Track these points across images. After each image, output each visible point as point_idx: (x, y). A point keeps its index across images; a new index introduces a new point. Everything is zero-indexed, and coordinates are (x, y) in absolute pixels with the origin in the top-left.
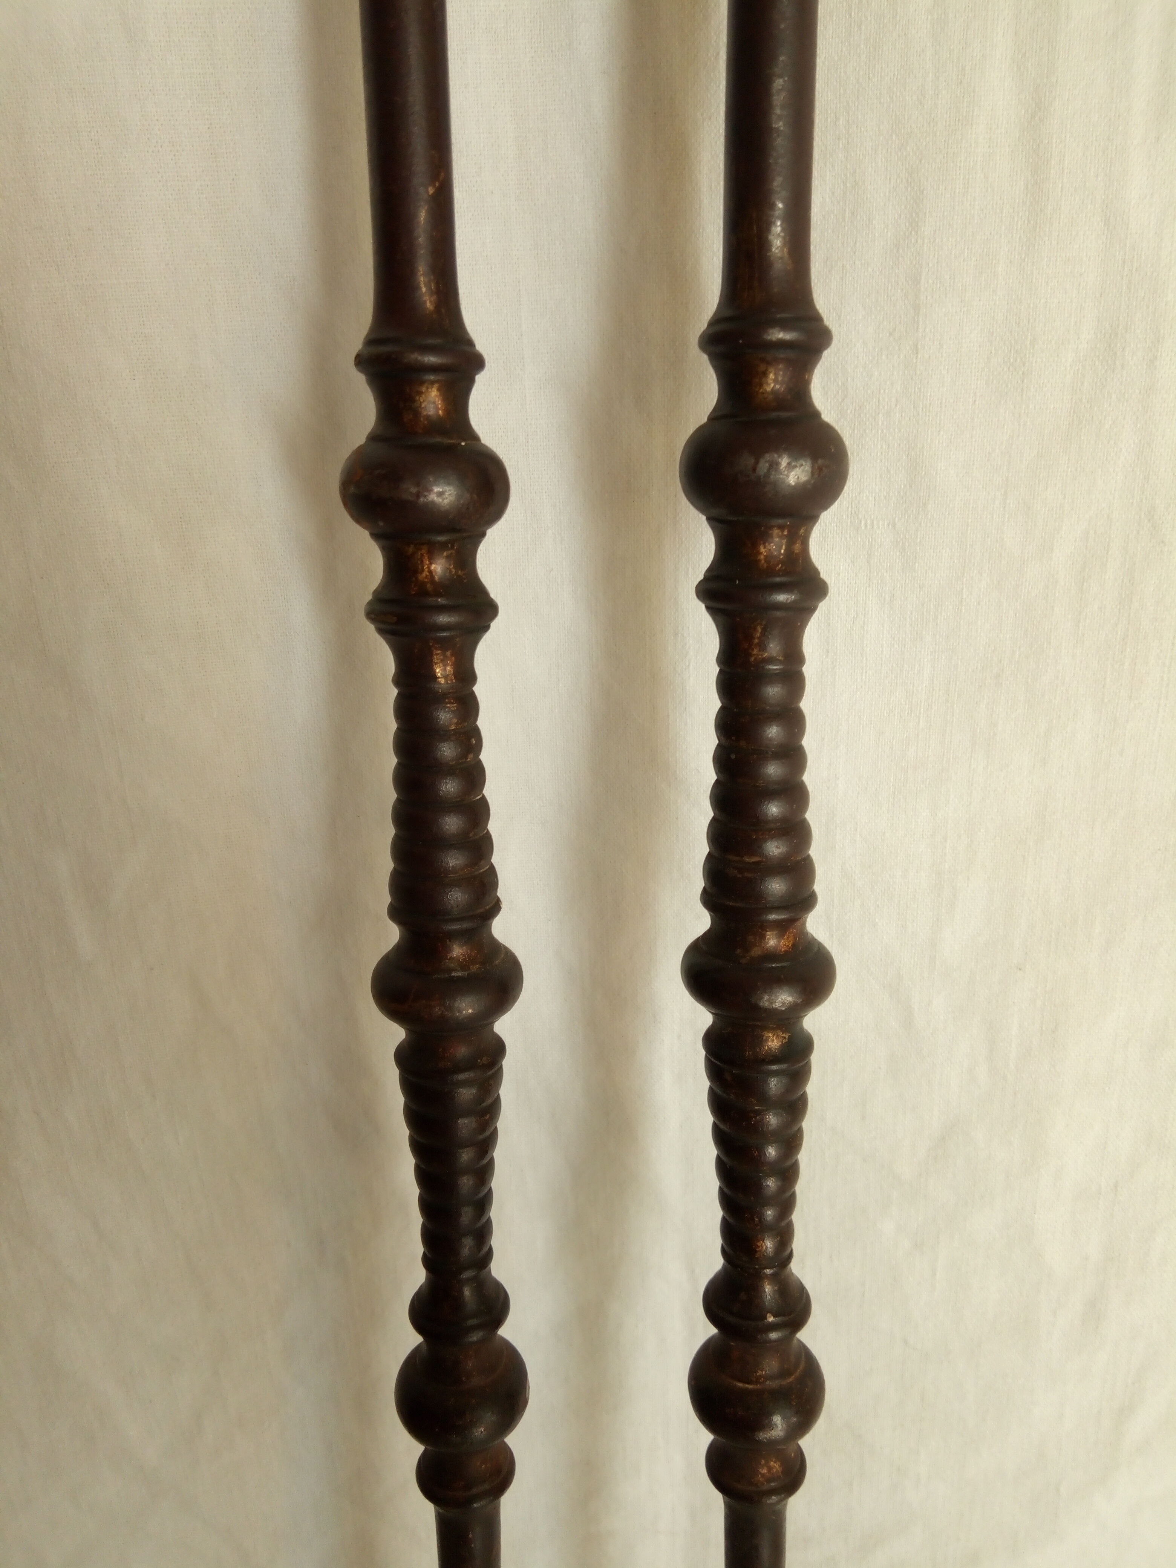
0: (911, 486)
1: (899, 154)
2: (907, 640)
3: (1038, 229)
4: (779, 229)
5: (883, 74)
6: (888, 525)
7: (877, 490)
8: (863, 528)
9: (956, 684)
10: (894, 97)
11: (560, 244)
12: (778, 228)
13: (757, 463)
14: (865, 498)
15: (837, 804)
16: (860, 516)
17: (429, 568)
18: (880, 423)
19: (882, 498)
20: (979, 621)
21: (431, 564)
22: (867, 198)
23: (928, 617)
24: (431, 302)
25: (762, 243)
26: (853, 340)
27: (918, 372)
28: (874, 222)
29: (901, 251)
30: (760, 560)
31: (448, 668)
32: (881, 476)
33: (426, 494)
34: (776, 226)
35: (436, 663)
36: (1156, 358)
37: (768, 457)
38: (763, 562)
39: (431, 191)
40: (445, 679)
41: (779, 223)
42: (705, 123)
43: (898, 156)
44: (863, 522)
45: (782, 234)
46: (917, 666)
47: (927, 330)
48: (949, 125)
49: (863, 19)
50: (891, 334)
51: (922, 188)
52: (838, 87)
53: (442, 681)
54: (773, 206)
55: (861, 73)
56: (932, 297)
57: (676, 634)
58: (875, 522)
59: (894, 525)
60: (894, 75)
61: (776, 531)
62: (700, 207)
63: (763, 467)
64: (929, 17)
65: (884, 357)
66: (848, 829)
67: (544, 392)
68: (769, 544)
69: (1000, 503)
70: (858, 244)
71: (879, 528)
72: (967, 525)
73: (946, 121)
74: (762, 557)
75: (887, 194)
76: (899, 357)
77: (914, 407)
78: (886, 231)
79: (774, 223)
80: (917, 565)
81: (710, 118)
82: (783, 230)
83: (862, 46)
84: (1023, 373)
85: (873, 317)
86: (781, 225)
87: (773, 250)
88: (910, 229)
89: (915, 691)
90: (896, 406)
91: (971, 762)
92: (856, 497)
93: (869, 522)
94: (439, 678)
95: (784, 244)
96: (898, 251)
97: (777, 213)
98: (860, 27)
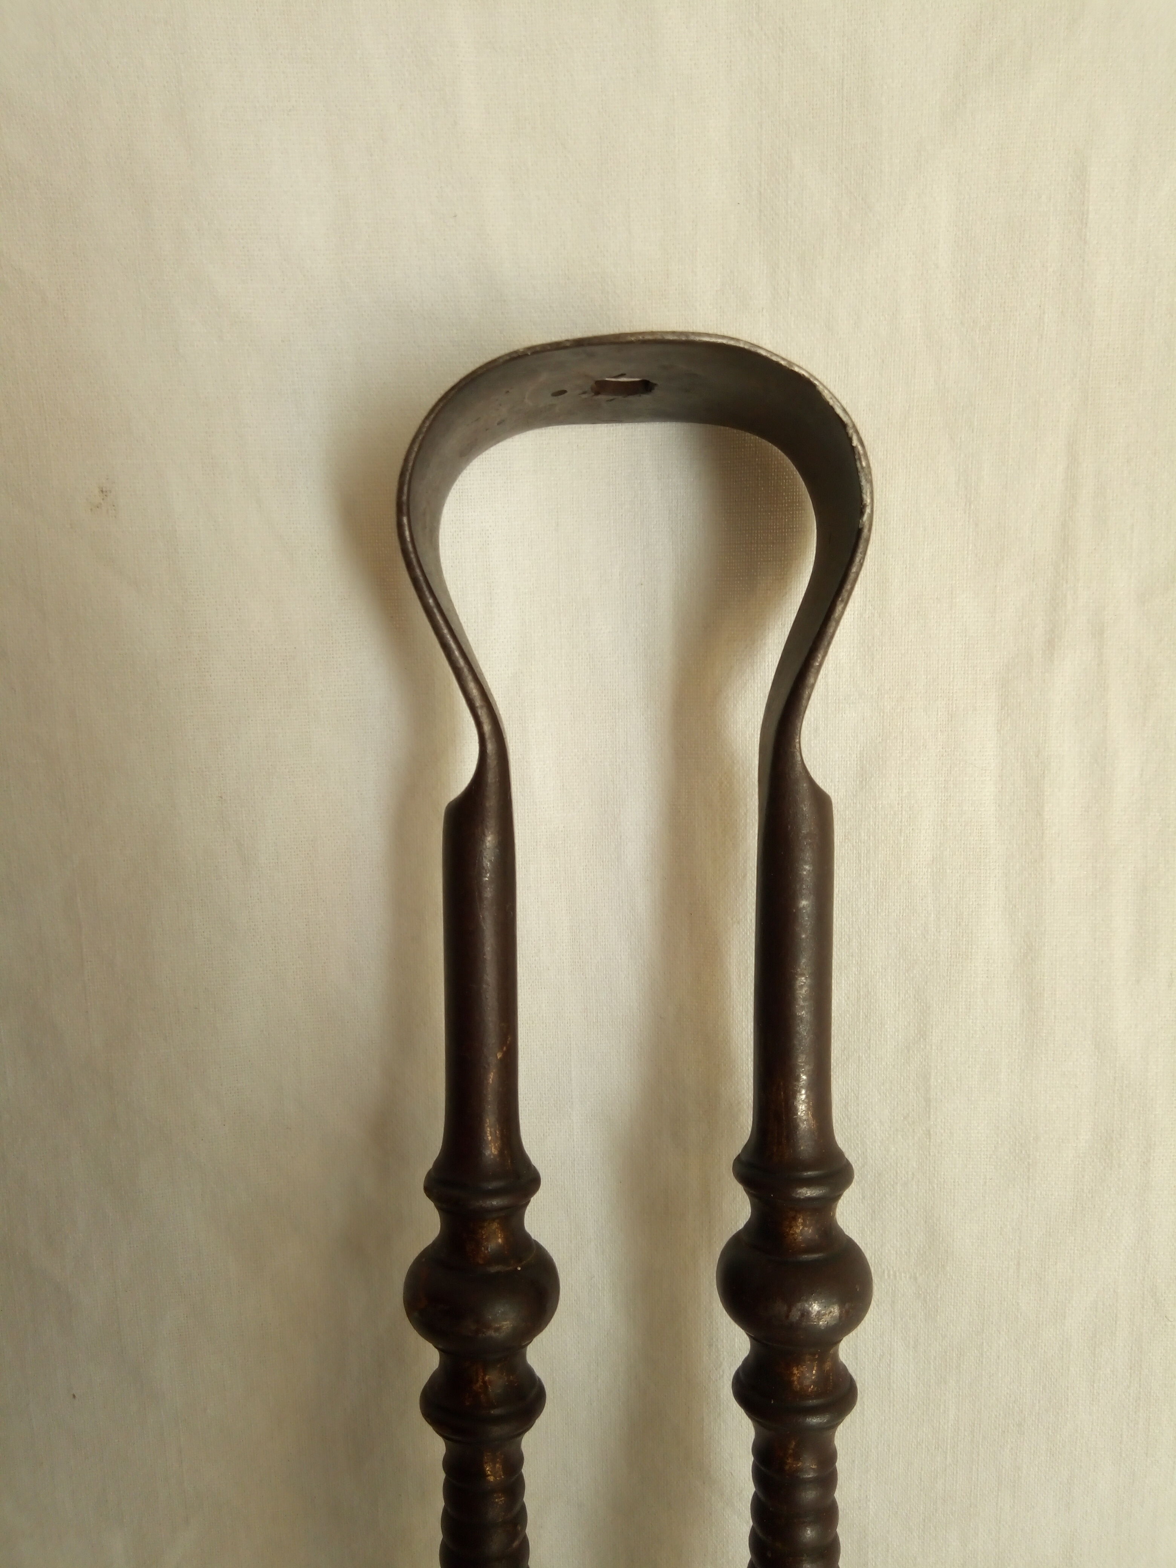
0: (930, 1248)
1: (907, 975)
2: (932, 1381)
3: (1035, 1047)
4: (803, 1097)
5: (890, 910)
6: (910, 1278)
7: (899, 1246)
8: (886, 1277)
9: (980, 1427)
10: (901, 929)
11: (607, 1009)
12: (803, 1095)
13: (789, 1310)
14: (887, 1251)
15: (868, 1524)
16: (883, 1266)
17: (483, 1379)
18: (899, 1191)
19: (903, 1253)
20: (1000, 1373)
21: (485, 1375)
22: (879, 1006)
23: (951, 1364)
24: (495, 1148)
25: (789, 1109)
26: (871, 1119)
27: (932, 1154)
28: (886, 1026)
29: (911, 1052)
30: (793, 1381)
31: (498, 1465)
32: (901, 1234)
33: (485, 1330)
34: (801, 1095)
35: (486, 1463)
36: (1149, 1161)
37: (799, 1305)
38: (796, 1383)
39: (499, 1056)
40: (494, 1477)
41: (803, 1092)
42: (735, 926)
43: (905, 976)
44: (886, 1272)
45: (807, 1100)
46: (942, 1406)
47: (939, 1120)
48: (951, 957)
49: (872, 865)
50: (905, 1118)
51: (928, 1005)
52: (851, 915)
53: (491, 1479)
54: (798, 1079)
55: (871, 907)
56: (942, 1094)
57: (711, 1345)
58: (898, 1274)
59: (916, 1279)
60: (900, 913)
61: (808, 1357)
62: (730, 991)
63: (795, 1315)
64: (929, 870)
65: (899, 1136)
66: (880, 1549)
67: (590, 1125)
68: (802, 1367)
69: (1014, 1272)
70: (872, 1041)
71: (901, 1279)
72: (985, 1288)
73: (948, 954)
74: (795, 1378)
75: (897, 1005)
76: (913, 1138)
77: (929, 1183)
78: (897, 1034)
79: (800, 1092)
80: (938, 1317)
81: (739, 923)
82: (807, 1097)
83: (871, 886)
84: (1029, 1164)
85: (888, 1101)
86: (806, 1093)
87: (799, 1114)
88: (919, 1036)
89: (941, 1428)
90: (913, 1179)
91: (997, 1500)
92: (879, 1249)
93: (892, 1272)
94: (489, 1475)
95: (808, 1109)
96: (909, 1051)
97: (802, 1083)
98: (869, 871)
